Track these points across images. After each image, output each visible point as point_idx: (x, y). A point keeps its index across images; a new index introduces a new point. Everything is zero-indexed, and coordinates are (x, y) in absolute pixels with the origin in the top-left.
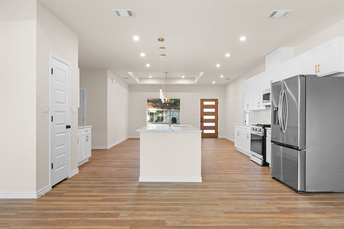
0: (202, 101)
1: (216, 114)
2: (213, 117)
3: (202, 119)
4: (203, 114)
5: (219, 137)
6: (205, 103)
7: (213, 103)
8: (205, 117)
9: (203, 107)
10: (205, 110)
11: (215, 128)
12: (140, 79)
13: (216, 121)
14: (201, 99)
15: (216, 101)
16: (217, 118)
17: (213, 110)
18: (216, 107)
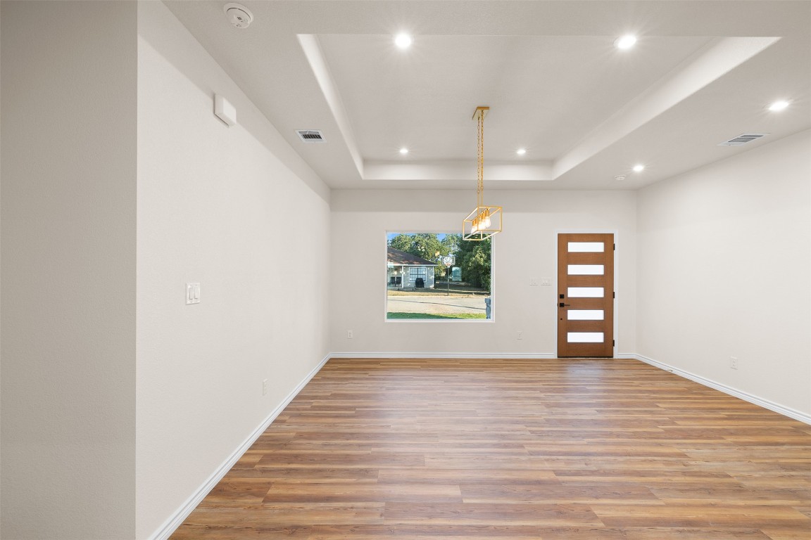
0: (564, 239)
1: (606, 281)
2: (598, 292)
3: (561, 296)
4: (566, 281)
5: (616, 356)
6: (573, 247)
7: (598, 247)
8: (573, 292)
9: (565, 259)
10: (573, 270)
11: (605, 326)
12: (366, 162)
13: (606, 304)
14: (559, 235)
15: (608, 239)
16: (610, 295)
17: (598, 270)
18: (606, 259)
